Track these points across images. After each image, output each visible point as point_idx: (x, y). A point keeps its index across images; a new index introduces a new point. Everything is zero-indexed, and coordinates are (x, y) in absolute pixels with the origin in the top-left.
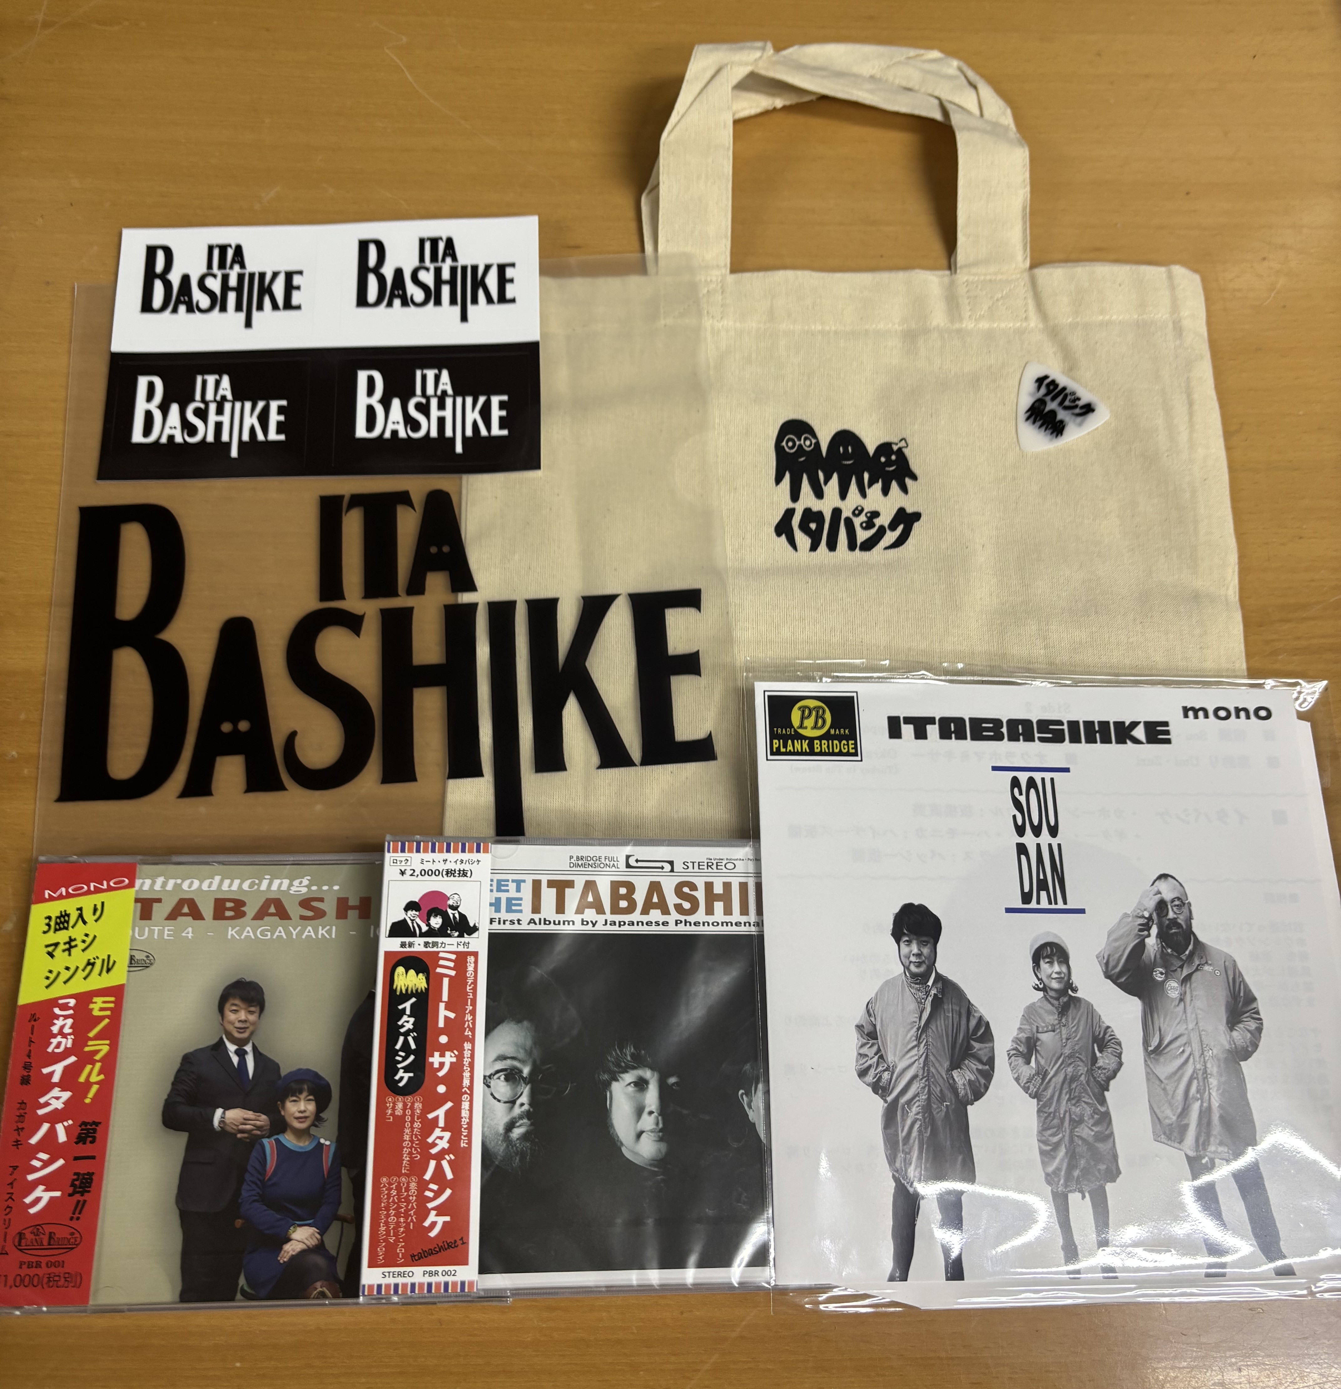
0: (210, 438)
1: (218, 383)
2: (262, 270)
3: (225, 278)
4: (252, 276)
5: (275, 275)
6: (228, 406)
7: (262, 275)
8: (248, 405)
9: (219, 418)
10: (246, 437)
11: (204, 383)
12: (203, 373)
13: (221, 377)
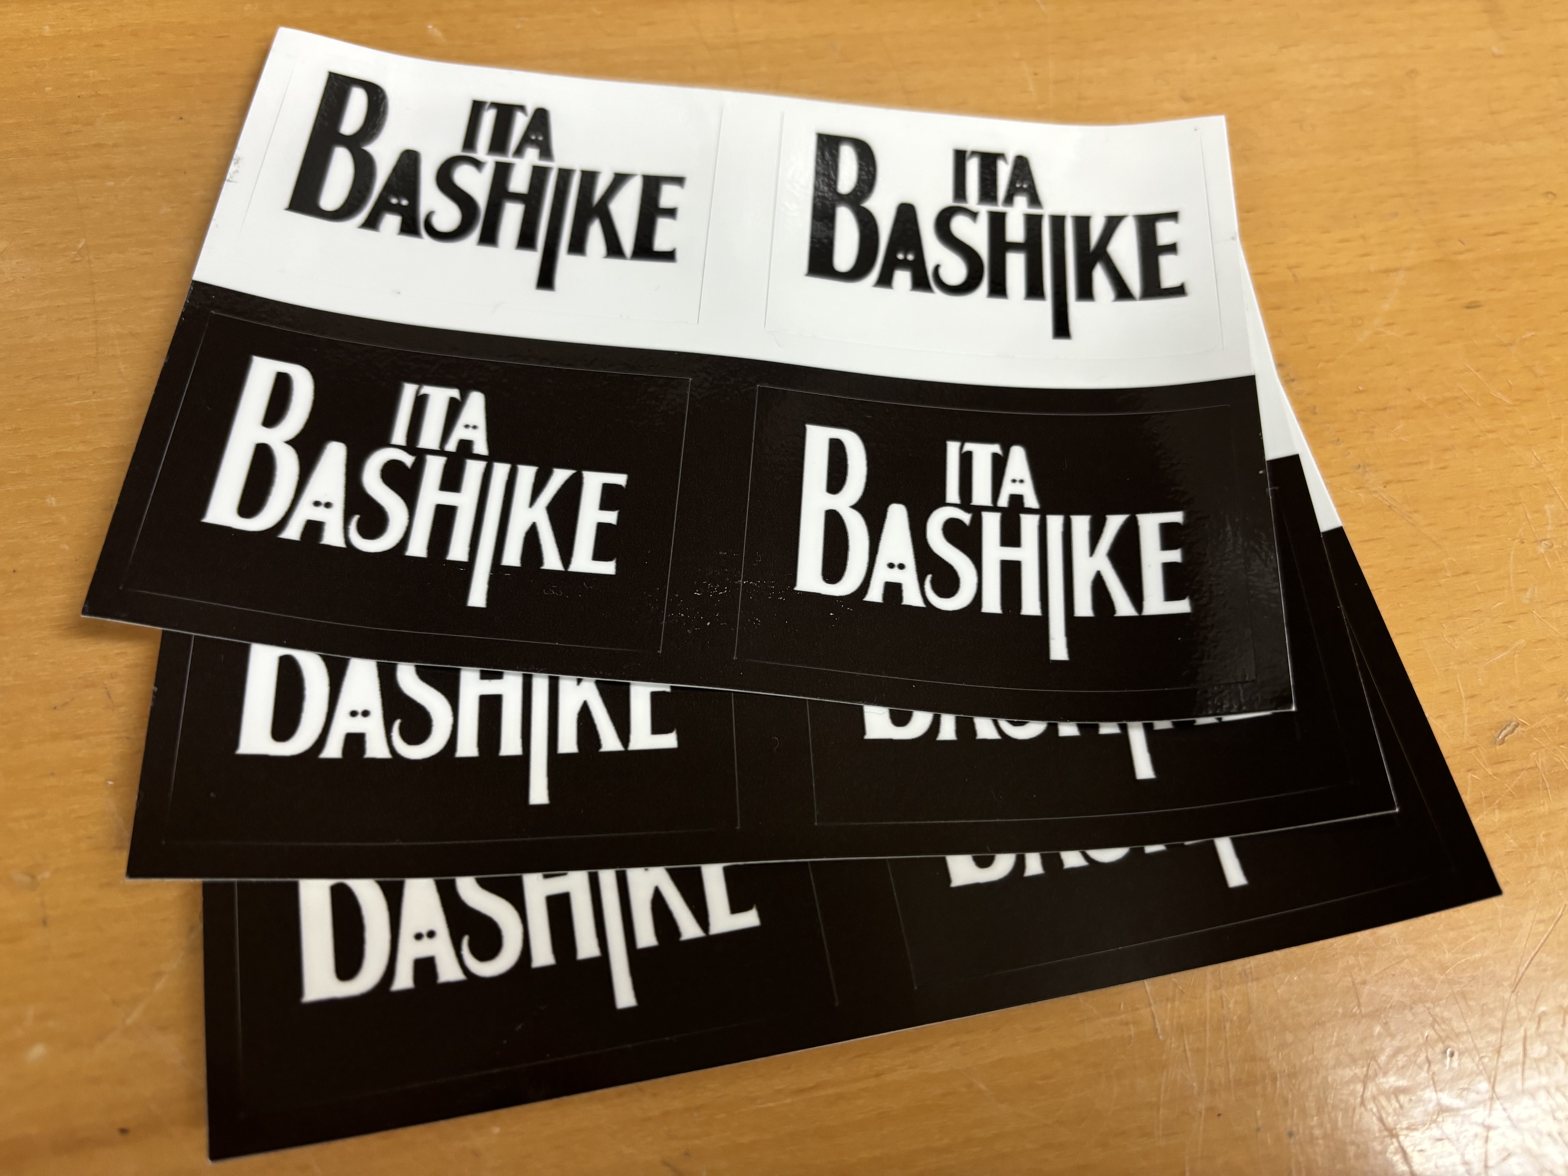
0: (418, 548)
1: (454, 409)
2: (590, 167)
3: (502, 172)
4: (565, 175)
5: (620, 179)
6: (473, 470)
7: (589, 178)
8: (527, 474)
9: (448, 498)
10: (512, 557)
11: (420, 403)
12: (421, 381)
13: (464, 396)
